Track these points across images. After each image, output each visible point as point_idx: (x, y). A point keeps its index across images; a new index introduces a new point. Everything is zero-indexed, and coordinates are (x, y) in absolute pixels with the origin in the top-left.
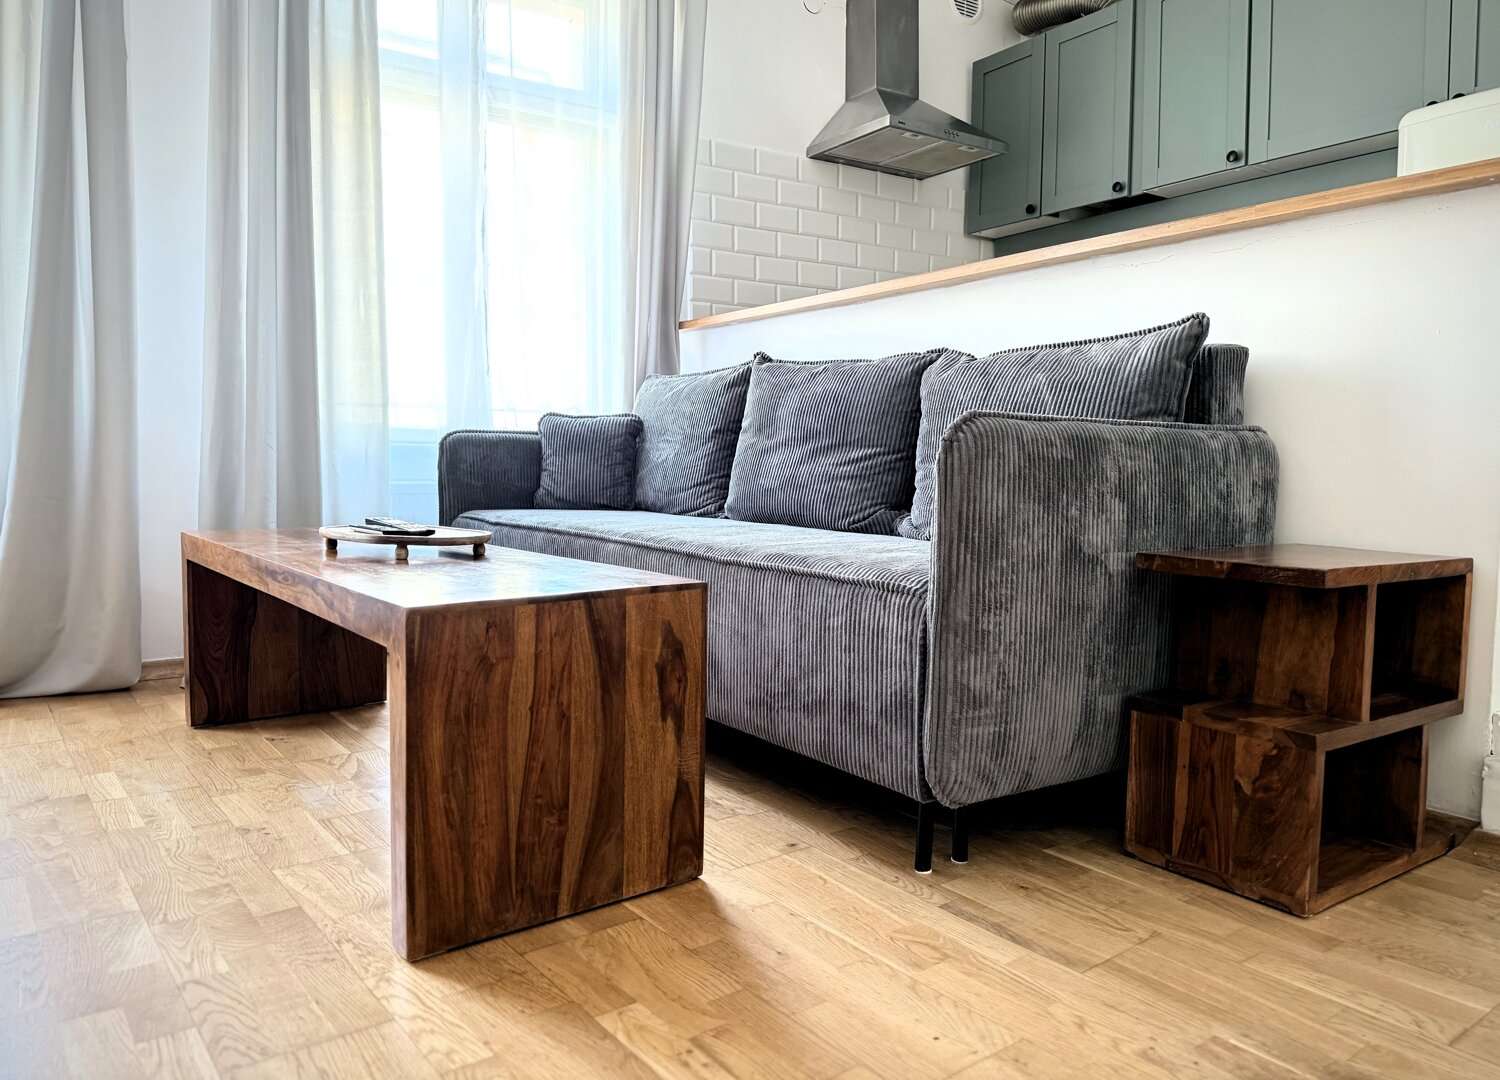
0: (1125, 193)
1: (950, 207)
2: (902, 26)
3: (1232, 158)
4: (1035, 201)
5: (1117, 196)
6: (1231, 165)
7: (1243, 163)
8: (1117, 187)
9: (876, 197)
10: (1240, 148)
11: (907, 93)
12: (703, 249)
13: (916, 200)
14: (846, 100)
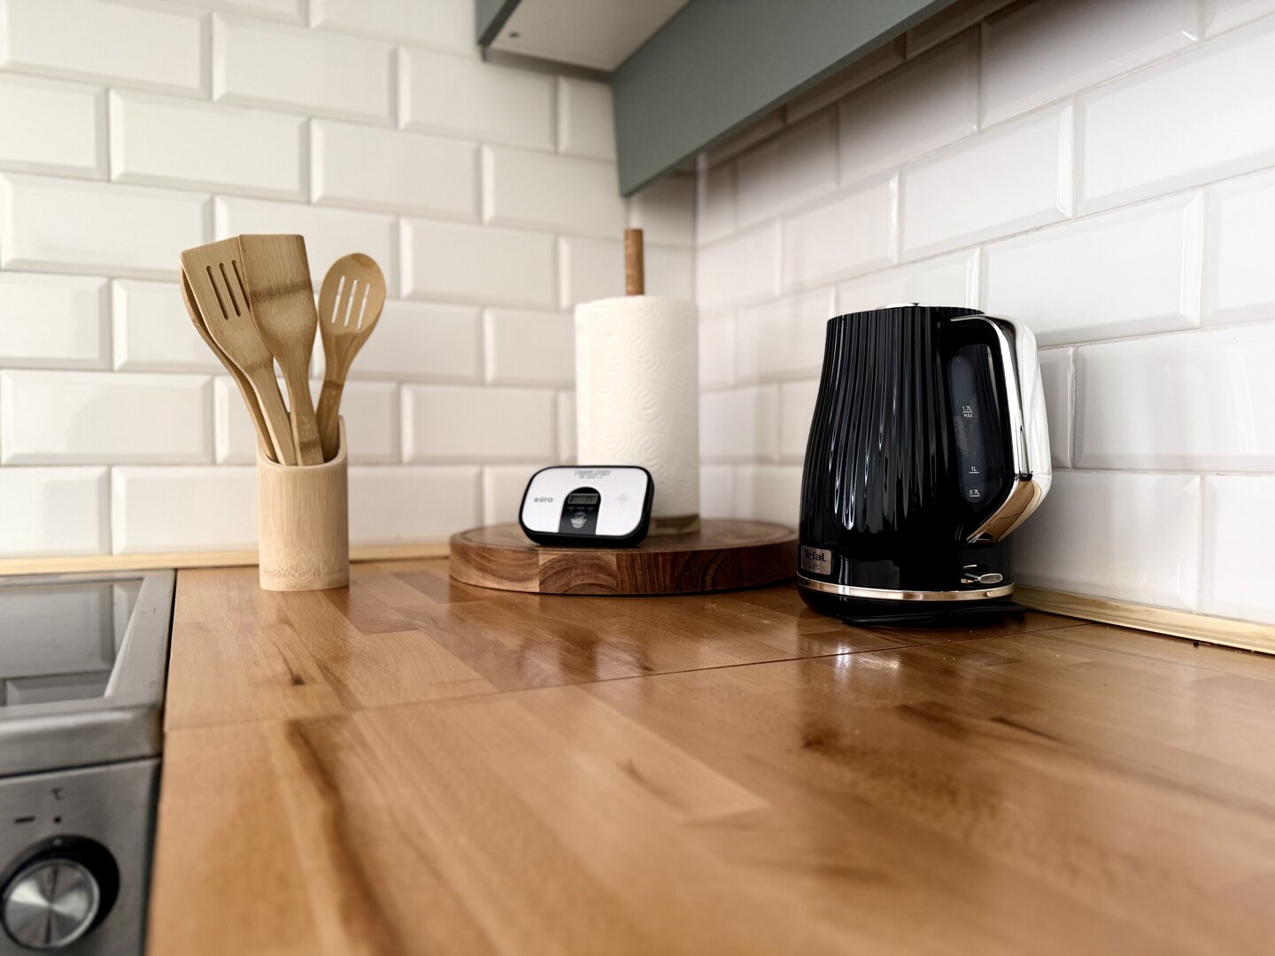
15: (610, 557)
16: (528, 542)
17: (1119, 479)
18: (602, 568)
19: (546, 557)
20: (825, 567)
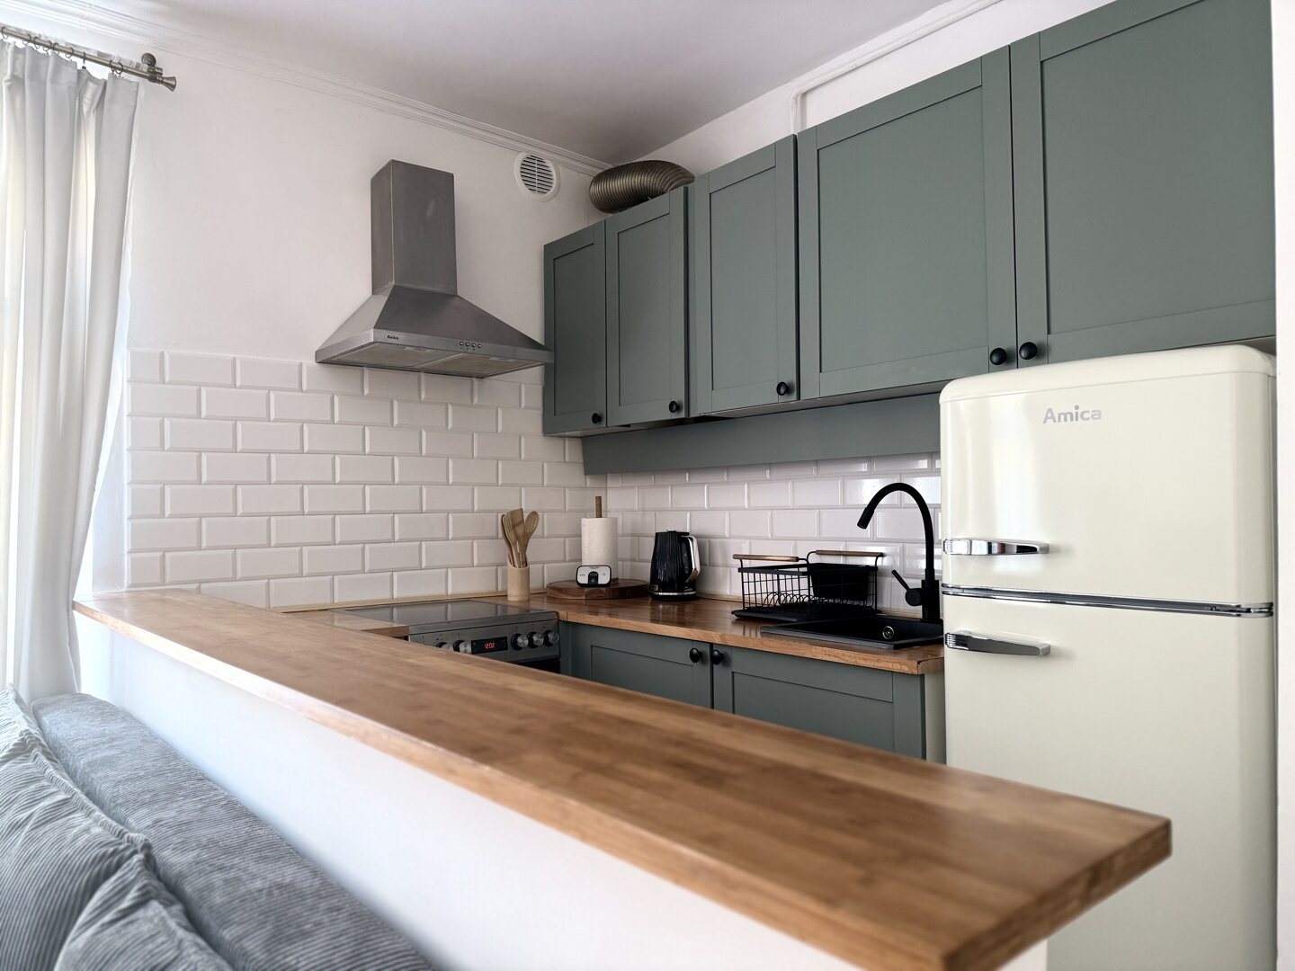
0: (682, 415)
1: (523, 405)
2: (430, 212)
3: (782, 391)
4: (600, 410)
5: (674, 416)
6: (783, 399)
7: (794, 396)
8: (674, 407)
9: (421, 402)
10: (790, 378)
11: (439, 288)
12: (152, 486)
13: (476, 401)
14: (373, 293)
15: (604, 589)
16: (578, 586)
17: (717, 568)
18: (602, 592)
19: (586, 590)
20: (657, 589)
